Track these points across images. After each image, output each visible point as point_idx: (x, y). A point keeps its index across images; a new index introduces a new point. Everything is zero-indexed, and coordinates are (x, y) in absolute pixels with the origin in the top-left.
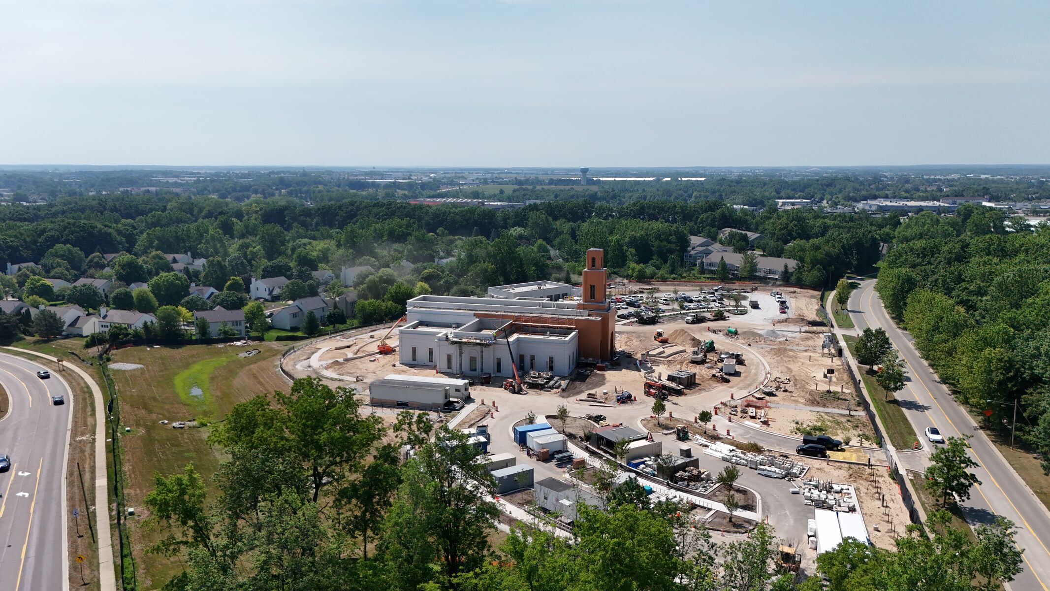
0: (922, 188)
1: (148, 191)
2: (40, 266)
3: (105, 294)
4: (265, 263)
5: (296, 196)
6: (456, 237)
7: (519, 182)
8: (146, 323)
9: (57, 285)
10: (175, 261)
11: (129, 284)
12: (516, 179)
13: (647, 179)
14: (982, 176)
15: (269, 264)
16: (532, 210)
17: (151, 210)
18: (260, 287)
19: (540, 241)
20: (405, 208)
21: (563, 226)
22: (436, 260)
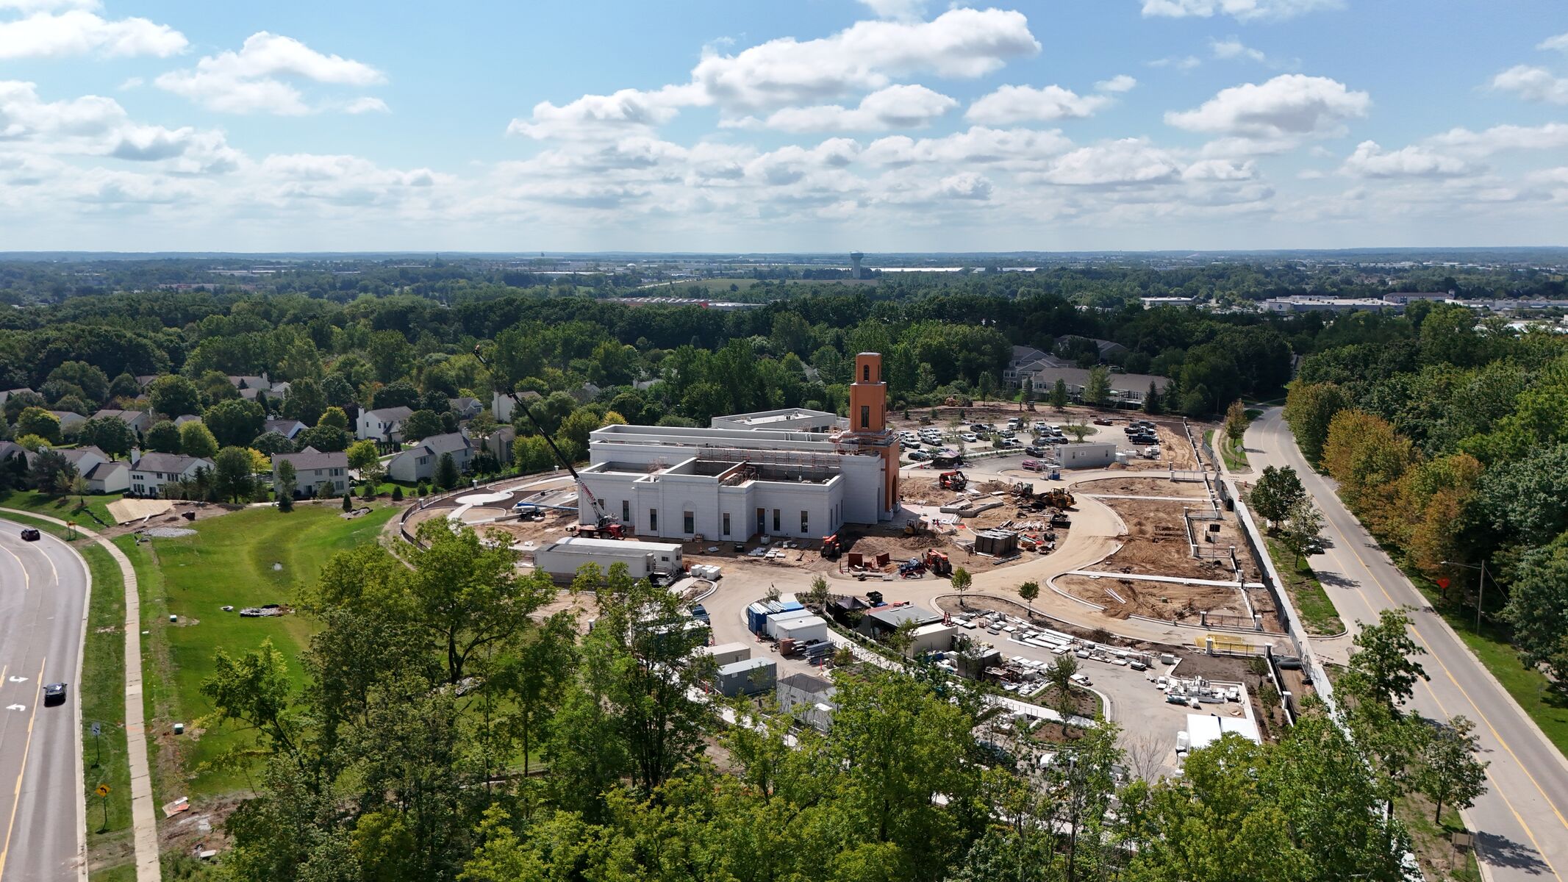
0: (1357, 281)
1: (202, 289)
2: (40, 394)
3: (139, 433)
4: (379, 386)
5: (426, 296)
6: (666, 351)
7: (758, 274)
8: (200, 469)
9: (66, 420)
10: (243, 385)
11: (173, 418)
12: (755, 269)
13: (950, 270)
14: (1446, 264)
15: (385, 388)
16: (778, 311)
17: (207, 314)
18: (371, 423)
19: (790, 355)
20: (588, 308)
21: (824, 333)
22: (635, 382)
